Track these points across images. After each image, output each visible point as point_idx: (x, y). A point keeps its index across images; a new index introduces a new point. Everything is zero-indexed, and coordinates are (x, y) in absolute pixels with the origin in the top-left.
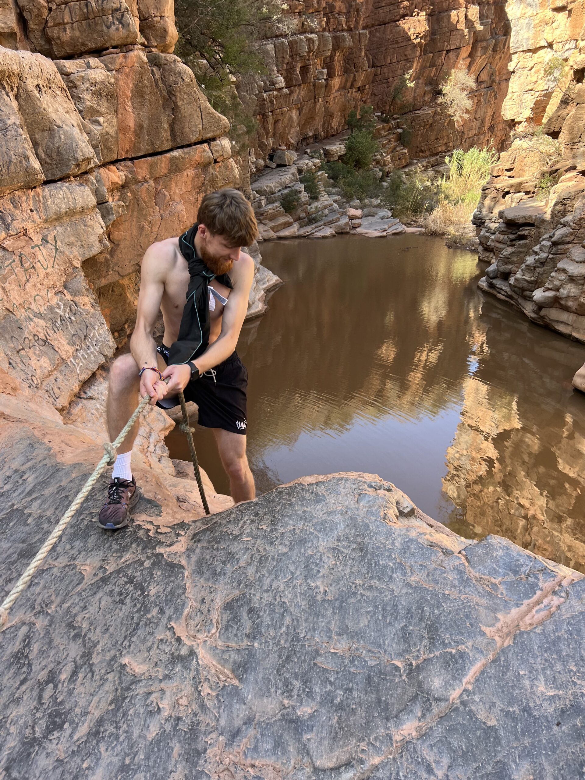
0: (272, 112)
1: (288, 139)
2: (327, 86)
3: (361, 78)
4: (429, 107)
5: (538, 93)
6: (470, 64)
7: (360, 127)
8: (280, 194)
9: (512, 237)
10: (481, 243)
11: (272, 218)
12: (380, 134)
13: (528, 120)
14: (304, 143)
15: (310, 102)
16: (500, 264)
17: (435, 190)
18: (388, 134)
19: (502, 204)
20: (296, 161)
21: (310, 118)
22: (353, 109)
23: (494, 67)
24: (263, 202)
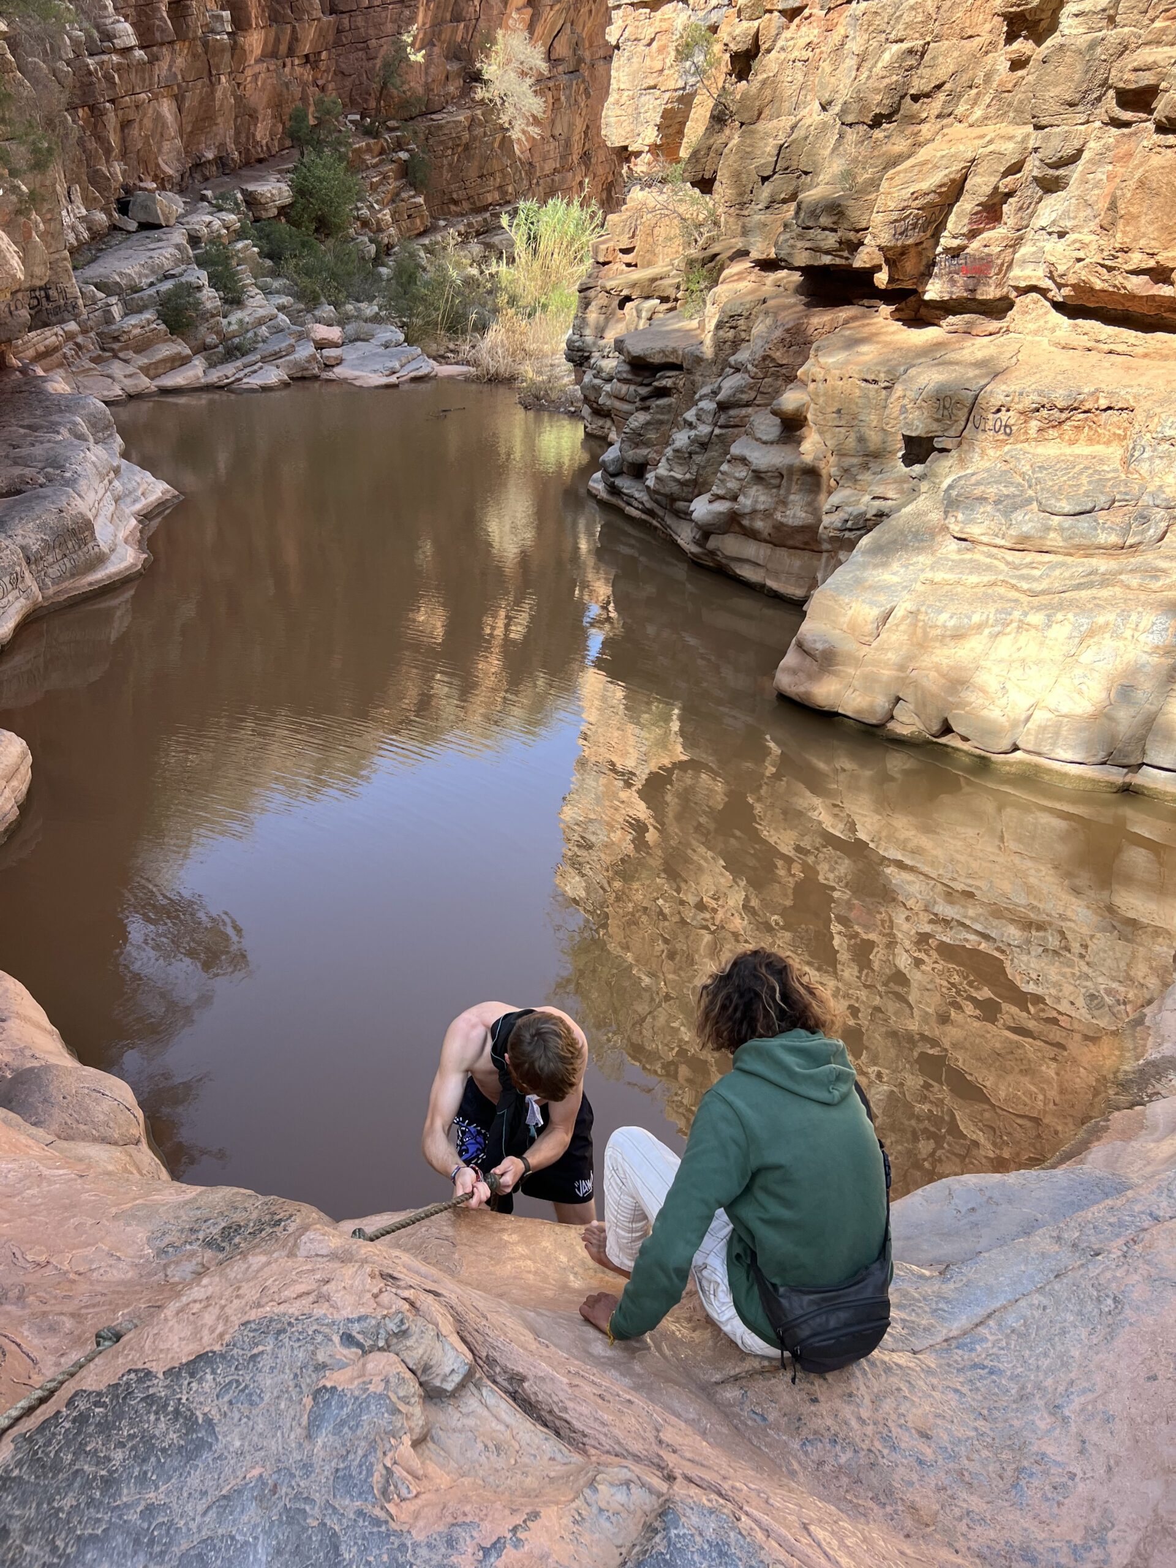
0: (112, 101)
1: (158, 165)
2: (236, 49)
3: (309, 38)
4: (460, 107)
5: (667, 95)
6: (531, 20)
7: (318, 145)
8: (152, 291)
9: (644, 391)
10: (586, 400)
11: (142, 346)
12: (364, 161)
13: (654, 149)
14: (198, 176)
15: (199, 83)
16: (625, 446)
17: (489, 285)
18: (381, 161)
19: (620, 320)
20: (184, 216)
21: (203, 120)
22: (299, 104)
23: (579, 30)
24: (116, 311)
